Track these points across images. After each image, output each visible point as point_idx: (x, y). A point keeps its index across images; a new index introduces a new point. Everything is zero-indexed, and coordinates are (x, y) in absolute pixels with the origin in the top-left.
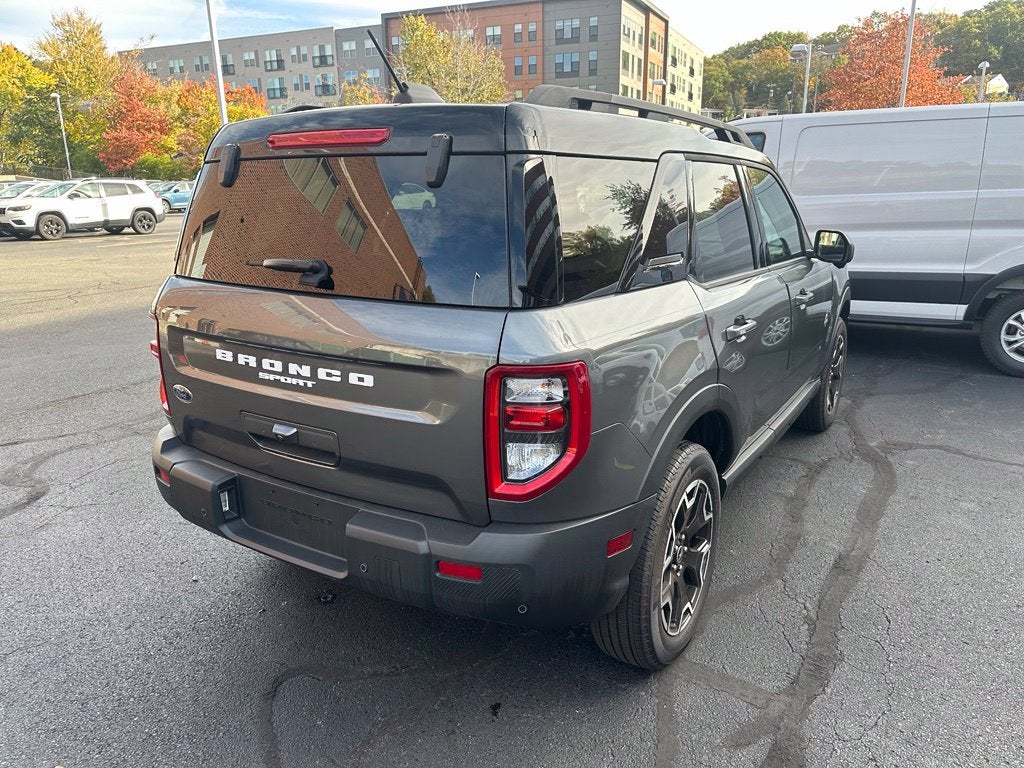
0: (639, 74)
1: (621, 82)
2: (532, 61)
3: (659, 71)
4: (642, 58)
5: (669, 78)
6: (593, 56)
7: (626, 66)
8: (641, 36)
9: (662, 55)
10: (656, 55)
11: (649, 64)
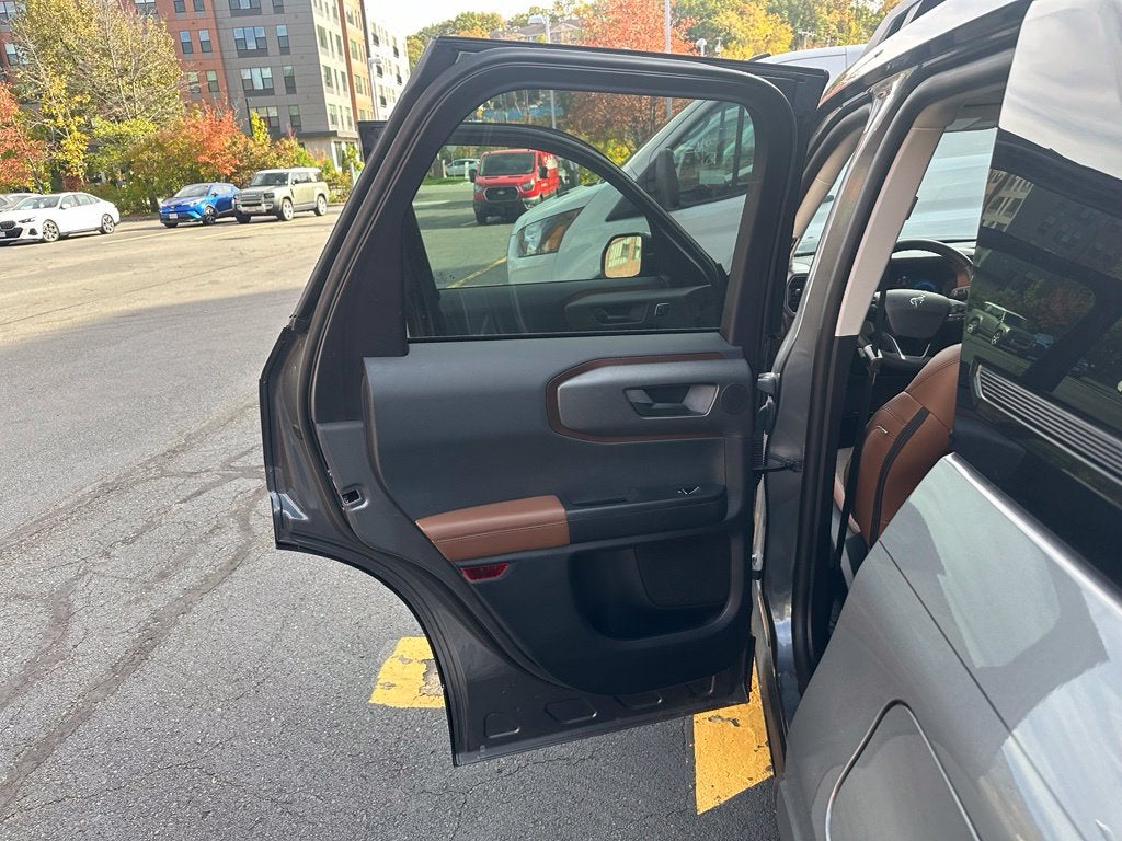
0: (340, 53)
1: (322, 63)
2: (204, 36)
3: (361, 50)
4: (341, 35)
5: (373, 57)
6: (282, 31)
7: (324, 44)
8: (335, 8)
9: (362, 32)
10: (355, 32)
11: (350, 43)
